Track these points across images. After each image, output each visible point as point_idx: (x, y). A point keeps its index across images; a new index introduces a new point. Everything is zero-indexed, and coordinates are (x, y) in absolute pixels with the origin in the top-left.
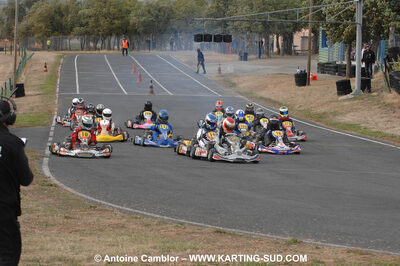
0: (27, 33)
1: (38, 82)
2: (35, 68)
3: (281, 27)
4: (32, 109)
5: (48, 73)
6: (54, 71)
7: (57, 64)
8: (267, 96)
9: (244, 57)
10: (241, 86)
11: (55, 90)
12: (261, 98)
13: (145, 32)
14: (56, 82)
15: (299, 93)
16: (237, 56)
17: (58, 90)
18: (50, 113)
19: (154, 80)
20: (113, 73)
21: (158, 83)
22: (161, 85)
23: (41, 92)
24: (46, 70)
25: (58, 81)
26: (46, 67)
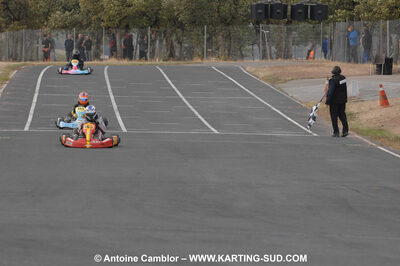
13: (193, 22)
19: (190, 107)
20: (112, 97)
21: (196, 113)
22: (200, 117)
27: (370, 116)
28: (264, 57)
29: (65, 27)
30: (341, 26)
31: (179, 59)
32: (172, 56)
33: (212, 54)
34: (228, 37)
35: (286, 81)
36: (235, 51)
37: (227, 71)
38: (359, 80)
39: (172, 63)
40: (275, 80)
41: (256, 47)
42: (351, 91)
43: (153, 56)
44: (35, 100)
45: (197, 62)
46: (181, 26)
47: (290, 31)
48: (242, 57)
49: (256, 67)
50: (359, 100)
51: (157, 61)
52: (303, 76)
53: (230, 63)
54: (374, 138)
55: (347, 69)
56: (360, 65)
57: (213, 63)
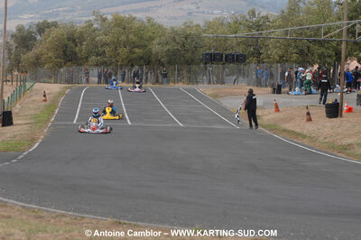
0: (37, 63)
1: (32, 112)
2: (34, 98)
3: (321, 56)
4: (14, 137)
5: (47, 103)
6: (55, 102)
7: (61, 94)
8: (291, 129)
9: (278, 90)
10: (265, 118)
11: (48, 120)
12: (284, 130)
13: (170, 63)
14: (53, 112)
15: (328, 124)
16: (270, 89)
17: (53, 119)
18: (33, 141)
19: (168, 111)
20: (123, 105)
21: (171, 115)
22: (173, 117)
23: (33, 121)
24: (45, 101)
25: (57, 111)
26: (45, 96)
27: (269, 117)
28: (209, 83)
29: (97, 65)
30: (253, 66)
31: (162, 83)
32: (157, 82)
33: (180, 81)
34: (189, 71)
35: (221, 97)
36: (193, 80)
37: (189, 91)
38: (263, 97)
39: (157, 86)
40: (216, 96)
41: (205, 77)
42: (259, 103)
43: (146, 82)
45: (171, 85)
46: (163, 65)
47: (224, 68)
48: (197, 83)
49: (205, 89)
50: (263, 108)
51: (149, 85)
52: (231, 94)
53: (190, 86)
54: (271, 130)
55: (256, 90)
56: (264, 88)
57: (181, 86)
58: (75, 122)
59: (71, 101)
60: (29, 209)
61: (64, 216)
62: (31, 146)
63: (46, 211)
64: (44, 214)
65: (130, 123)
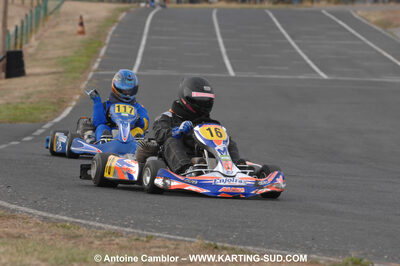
1: (59, 53)
2: (63, 28)
4: (28, 96)
5: (86, 37)
6: (100, 34)
7: (110, 21)
11: (88, 67)
14: (97, 52)
17: (96, 66)
18: (61, 104)
19: (299, 51)
20: (220, 40)
21: (305, 57)
22: (309, 62)
23: (61, 69)
24: (82, 33)
25: (103, 51)
26: (81, 24)
35: (397, 26)
37: (339, 15)
39: (282, 6)
40: (387, 24)
44: (143, 42)
45: (307, 6)
49: (367, 12)
51: (267, 5)
57: (324, 7)
58: (135, 70)
59: (128, 34)
60: (55, 223)
61: (117, 234)
62: (57, 113)
63: (85, 225)
64: (82, 231)
65: (232, 73)
